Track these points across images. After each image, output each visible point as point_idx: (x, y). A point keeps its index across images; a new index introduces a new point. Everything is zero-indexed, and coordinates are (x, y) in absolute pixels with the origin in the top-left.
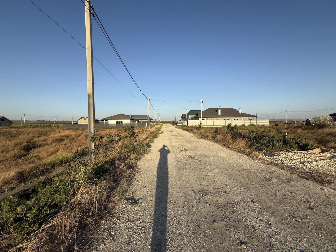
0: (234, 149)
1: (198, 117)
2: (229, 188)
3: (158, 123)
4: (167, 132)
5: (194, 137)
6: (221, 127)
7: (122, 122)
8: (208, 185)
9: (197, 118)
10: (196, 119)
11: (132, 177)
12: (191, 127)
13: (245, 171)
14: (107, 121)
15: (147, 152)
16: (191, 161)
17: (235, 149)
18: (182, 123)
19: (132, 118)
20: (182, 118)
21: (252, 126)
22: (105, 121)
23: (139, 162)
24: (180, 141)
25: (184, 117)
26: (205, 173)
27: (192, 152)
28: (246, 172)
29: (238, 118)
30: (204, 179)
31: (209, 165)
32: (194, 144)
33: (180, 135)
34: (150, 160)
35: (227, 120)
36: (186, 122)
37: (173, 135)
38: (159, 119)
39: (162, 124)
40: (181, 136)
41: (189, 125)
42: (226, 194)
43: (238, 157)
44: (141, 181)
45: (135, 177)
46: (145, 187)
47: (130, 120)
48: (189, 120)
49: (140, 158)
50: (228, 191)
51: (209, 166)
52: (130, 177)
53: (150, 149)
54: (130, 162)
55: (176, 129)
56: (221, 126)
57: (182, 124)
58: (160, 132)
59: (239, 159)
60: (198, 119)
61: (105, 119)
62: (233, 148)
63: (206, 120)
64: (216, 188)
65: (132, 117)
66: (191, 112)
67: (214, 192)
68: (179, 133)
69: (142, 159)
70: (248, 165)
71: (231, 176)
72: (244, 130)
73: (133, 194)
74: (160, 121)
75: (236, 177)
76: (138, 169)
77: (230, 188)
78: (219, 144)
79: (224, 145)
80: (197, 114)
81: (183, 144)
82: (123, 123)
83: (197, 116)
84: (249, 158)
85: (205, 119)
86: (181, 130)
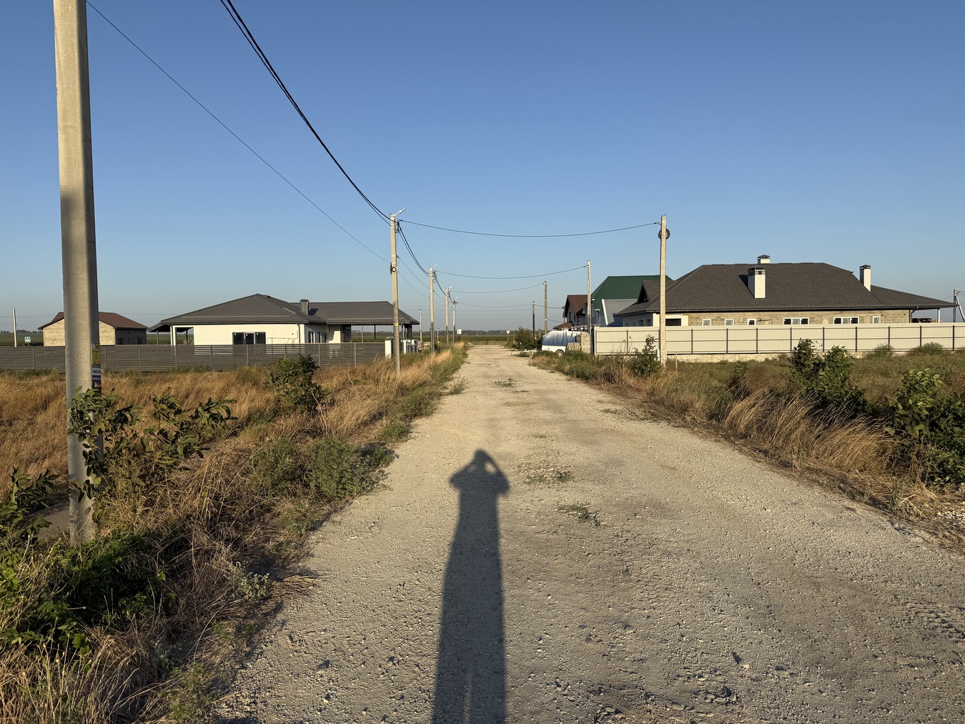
0: (811, 476)
1: (649, 309)
2: (748, 674)
3: (444, 341)
4: (482, 389)
5: (615, 412)
6: (767, 360)
7: (261, 337)
8: (643, 656)
9: (640, 316)
10: (637, 319)
11: (265, 615)
12: (608, 358)
13: (850, 587)
14: (187, 329)
15: (367, 485)
16: (579, 532)
17: (815, 477)
18: (563, 341)
19: (312, 319)
20: (566, 315)
21: (928, 357)
22: (178, 330)
23: (313, 537)
24: (543, 432)
25: (576, 312)
26: (638, 597)
27: (589, 486)
28: (851, 592)
29: (858, 315)
30: (626, 626)
31: (669, 555)
32: (611, 448)
33: (548, 401)
34: (375, 529)
35: (801, 326)
36: (586, 338)
37: (511, 400)
38: (451, 320)
39: (466, 348)
40: (548, 408)
41: (602, 349)
42: (727, 704)
43: (823, 515)
44: (305, 637)
45: (280, 617)
46: (320, 667)
47: (302, 326)
48: (603, 325)
49: (327, 517)
50: (740, 688)
51: (666, 559)
52: (255, 615)
53: (386, 470)
54: (267, 540)
55: (534, 370)
56: (765, 356)
57: (563, 348)
58: (451, 385)
59: (831, 524)
60: (650, 323)
61: (176, 320)
62: (808, 469)
63: (691, 328)
64: (682, 672)
65: (312, 312)
66: (612, 287)
67: (671, 691)
68: (545, 392)
69: (333, 522)
70: (867, 558)
71: (768, 614)
72: (885, 374)
73: (255, 702)
74: (459, 332)
75: (796, 618)
76: (305, 573)
77: (754, 676)
78: (741, 451)
79: (766, 452)
80: (643, 297)
81: (555, 445)
82: (268, 342)
83: (642, 307)
84: (883, 520)
85: (685, 318)
86: (557, 375)
